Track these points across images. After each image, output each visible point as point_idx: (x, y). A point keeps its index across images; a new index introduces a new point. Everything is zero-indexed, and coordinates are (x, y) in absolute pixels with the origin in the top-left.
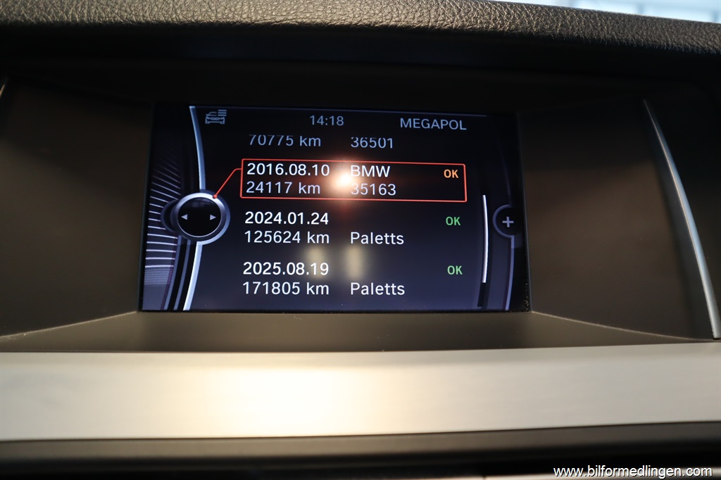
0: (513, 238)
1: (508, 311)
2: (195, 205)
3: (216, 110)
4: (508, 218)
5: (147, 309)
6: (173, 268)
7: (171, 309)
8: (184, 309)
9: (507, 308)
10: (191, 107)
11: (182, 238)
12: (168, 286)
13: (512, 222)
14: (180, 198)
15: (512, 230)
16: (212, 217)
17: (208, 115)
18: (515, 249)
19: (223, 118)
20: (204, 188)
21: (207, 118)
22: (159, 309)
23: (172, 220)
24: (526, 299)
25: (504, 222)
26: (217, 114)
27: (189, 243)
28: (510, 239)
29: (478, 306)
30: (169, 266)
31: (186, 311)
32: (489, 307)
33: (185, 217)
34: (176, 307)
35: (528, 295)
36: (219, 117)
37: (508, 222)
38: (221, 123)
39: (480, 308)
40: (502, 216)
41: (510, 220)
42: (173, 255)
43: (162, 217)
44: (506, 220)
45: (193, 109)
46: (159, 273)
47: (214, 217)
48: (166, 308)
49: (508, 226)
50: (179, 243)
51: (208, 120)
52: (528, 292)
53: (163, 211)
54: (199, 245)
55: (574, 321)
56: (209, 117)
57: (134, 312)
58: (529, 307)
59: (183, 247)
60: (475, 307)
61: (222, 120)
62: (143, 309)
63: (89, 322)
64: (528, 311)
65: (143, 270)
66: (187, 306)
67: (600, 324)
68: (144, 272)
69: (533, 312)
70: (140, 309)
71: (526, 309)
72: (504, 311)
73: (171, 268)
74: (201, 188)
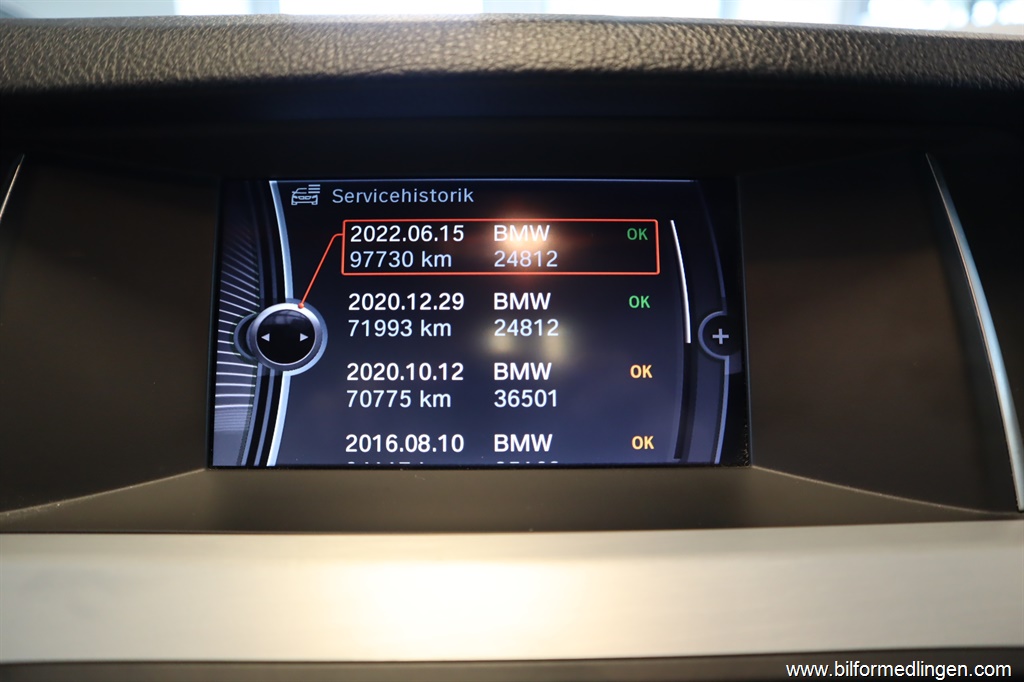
0: (727, 359)
1: (718, 465)
2: (279, 320)
3: (306, 185)
4: (720, 331)
5: (219, 465)
6: (252, 408)
7: (250, 465)
8: (268, 464)
9: (717, 460)
10: (271, 182)
11: (263, 366)
12: (246, 433)
13: (727, 336)
14: (259, 311)
15: (726, 347)
16: (303, 337)
17: (294, 193)
18: (730, 375)
19: (316, 196)
20: (292, 297)
21: (294, 197)
22: (234, 464)
23: (248, 342)
24: (745, 447)
25: (714, 336)
26: (307, 191)
27: (272, 373)
28: (723, 362)
29: (675, 458)
30: (247, 406)
31: (271, 468)
32: (691, 459)
33: (267, 337)
34: (257, 462)
35: (748, 441)
36: (309, 195)
37: (721, 336)
38: (312, 203)
39: (678, 460)
40: (712, 328)
41: (724, 333)
42: (252, 391)
43: (236, 338)
44: (717, 333)
45: (274, 185)
46: (233, 416)
47: (306, 337)
48: (244, 462)
49: (721, 342)
50: (260, 374)
51: (295, 200)
52: (748, 437)
53: (237, 330)
54: (287, 376)
55: (812, 481)
56: (296, 195)
57: (202, 470)
58: (749, 458)
59: (265, 379)
60: (671, 459)
61: (314, 199)
62: (214, 464)
63: (141, 485)
64: (747, 465)
65: (212, 411)
66: (271, 461)
67: (851, 486)
68: (213, 414)
69: (754, 467)
70: (209, 465)
71: (744, 462)
72: (712, 465)
73: (249, 408)
74: (287, 296)
